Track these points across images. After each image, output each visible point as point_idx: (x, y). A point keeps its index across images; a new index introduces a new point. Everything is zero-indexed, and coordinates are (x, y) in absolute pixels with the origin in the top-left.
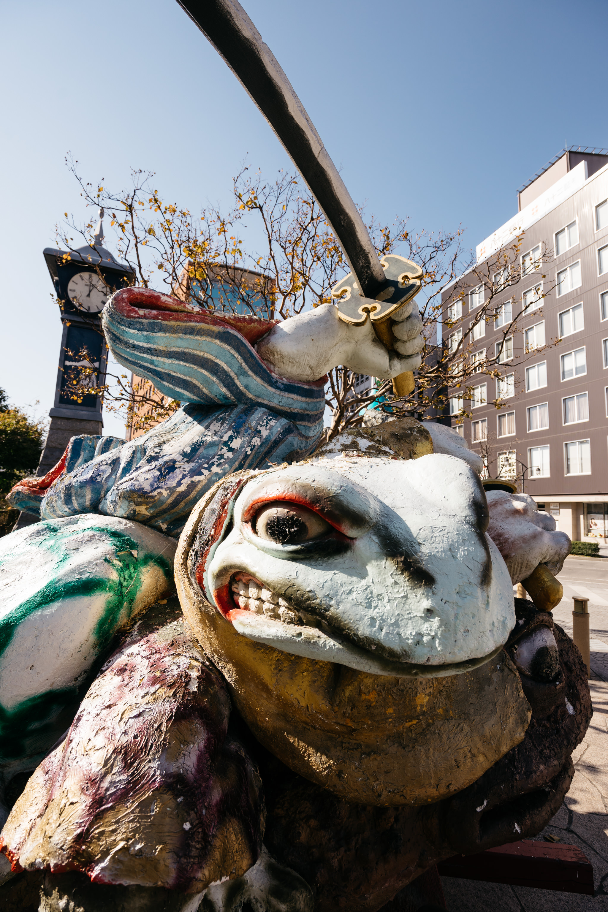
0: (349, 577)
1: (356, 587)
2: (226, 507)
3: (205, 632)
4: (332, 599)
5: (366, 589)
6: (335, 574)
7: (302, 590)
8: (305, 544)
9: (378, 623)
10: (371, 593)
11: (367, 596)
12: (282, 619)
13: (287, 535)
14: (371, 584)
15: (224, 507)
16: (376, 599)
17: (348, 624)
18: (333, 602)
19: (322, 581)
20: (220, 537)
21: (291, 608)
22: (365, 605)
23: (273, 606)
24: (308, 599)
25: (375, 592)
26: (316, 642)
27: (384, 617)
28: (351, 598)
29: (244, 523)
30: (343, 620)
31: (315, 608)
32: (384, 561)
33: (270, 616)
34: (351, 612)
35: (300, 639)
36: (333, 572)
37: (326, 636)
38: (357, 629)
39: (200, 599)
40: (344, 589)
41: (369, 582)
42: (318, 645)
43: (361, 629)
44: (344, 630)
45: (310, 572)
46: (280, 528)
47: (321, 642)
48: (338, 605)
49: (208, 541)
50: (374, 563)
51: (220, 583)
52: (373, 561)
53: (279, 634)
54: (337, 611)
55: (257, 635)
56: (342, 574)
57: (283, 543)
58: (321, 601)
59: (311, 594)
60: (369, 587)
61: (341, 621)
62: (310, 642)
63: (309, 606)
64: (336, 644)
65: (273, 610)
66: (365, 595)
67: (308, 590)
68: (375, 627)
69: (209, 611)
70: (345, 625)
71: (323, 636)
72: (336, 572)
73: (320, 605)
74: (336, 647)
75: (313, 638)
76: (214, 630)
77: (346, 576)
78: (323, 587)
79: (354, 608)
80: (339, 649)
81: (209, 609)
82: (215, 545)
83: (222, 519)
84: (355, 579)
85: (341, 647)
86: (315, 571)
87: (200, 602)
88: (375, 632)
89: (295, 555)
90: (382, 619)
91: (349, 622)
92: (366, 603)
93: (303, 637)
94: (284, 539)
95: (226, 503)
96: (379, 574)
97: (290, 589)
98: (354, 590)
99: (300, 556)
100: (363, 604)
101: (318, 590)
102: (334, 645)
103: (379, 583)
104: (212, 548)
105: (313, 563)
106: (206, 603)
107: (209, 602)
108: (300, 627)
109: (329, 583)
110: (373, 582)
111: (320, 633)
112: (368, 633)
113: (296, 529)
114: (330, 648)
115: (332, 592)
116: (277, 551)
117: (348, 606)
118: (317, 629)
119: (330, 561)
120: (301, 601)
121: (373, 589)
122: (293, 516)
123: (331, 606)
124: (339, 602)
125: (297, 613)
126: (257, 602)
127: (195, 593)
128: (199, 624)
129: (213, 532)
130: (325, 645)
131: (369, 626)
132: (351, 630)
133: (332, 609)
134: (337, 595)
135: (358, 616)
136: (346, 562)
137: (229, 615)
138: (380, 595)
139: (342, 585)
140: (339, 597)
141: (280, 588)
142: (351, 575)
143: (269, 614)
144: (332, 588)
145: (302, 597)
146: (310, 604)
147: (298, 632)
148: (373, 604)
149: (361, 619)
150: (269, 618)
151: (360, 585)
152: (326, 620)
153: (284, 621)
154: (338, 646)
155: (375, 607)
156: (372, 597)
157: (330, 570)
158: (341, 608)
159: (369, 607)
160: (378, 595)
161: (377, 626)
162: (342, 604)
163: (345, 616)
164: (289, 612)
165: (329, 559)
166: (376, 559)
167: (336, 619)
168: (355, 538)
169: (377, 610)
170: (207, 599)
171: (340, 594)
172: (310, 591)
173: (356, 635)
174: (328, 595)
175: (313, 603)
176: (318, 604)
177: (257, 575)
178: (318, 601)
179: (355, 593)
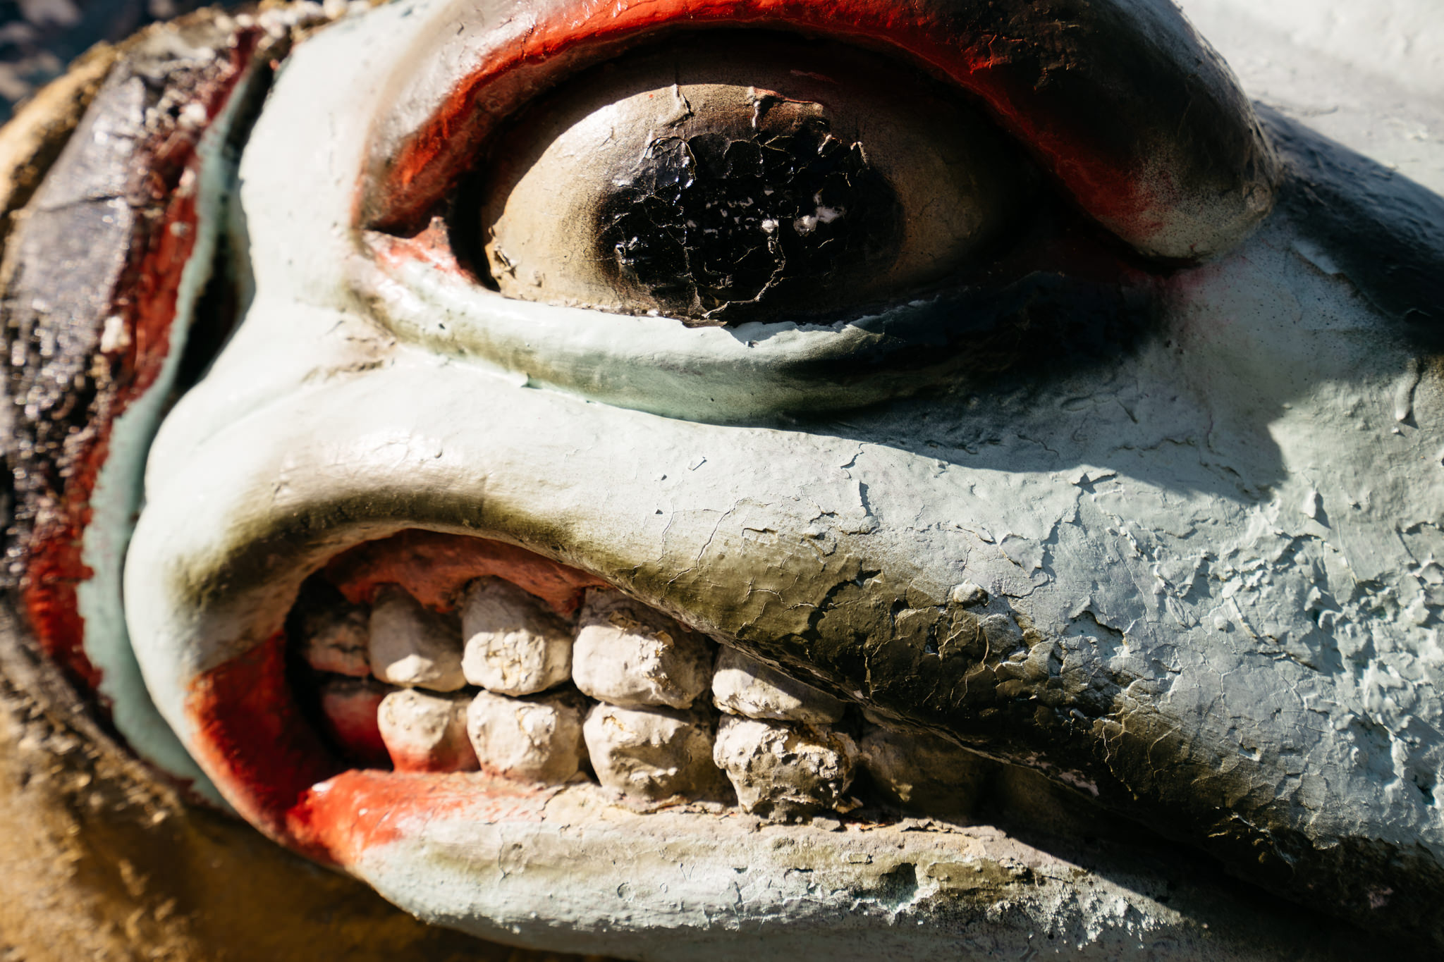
0: (1175, 499)
1: (1223, 550)
2: (187, 179)
3: (118, 931)
4: (1113, 634)
5: (1287, 557)
6: (1086, 484)
7: (921, 600)
8: (886, 315)
9: (1397, 750)
10: (1320, 579)
11: (1301, 596)
12: (747, 798)
13: (762, 265)
14: (1312, 527)
15: (172, 181)
16: (1352, 611)
17: (1234, 774)
18: (1123, 656)
19: (1032, 531)
20: (170, 365)
21: (813, 718)
22: (1305, 652)
23: (670, 726)
24: (974, 650)
25: (1339, 568)
26: (1017, 909)
27: (1424, 713)
28: (1219, 621)
29: (377, 241)
30: (1206, 756)
31: (1023, 704)
32: (1402, 385)
33: (652, 790)
34: (1238, 706)
35: (906, 907)
36: (1075, 475)
37: (1064, 867)
38: (1296, 802)
39: (63, 745)
40: (1164, 569)
41: (1295, 516)
42: (1035, 927)
43: (1317, 796)
44: (1214, 816)
45: (941, 484)
46: (712, 218)
47: (1051, 902)
48: (1158, 668)
49: (90, 391)
50: (1339, 398)
51: (232, 630)
52: (1328, 389)
53: (759, 893)
54: (1162, 705)
55: (590, 918)
56: (1128, 485)
57: (733, 320)
58: (1055, 657)
59: (983, 620)
60: (1299, 542)
61: (1192, 766)
62: (976, 916)
63: (985, 691)
64: (1145, 904)
65: (673, 750)
66: (1290, 596)
67: (962, 592)
68: (1388, 776)
69: (138, 809)
70: (1222, 785)
71: (1049, 864)
72: (1094, 473)
73: (1049, 677)
74: (1148, 923)
75: (995, 893)
76: (178, 911)
77: (1152, 492)
78: (1046, 566)
79: (1251, 676)
80: (1163, 935)
81: (137, 796)
82: (138, 410)
83: (169, 256)
84: (1206, 504)
85: (1174, 917)
86: (966, 476)
87: (71, 762)
88: (1397, 805)
89: (828, 391)
90: (1416, 726)
91: (1245, 766)
92: (1306, 639)
93: (926, 890)
94: (744, 287)
95: (183, 157)
96: (1364, 461)
97: (842, 600)
98: (1221, 567)
99: (859, 393)
100: (1292, 646)
101: (1022, 588)
102: (1131, 912)
103: (1362, 513)
104: (125, 432)
105: (939, 431)
106: (111, 761)
107: (131, 753)
108: (879, 833)
109: (1072, 544)
110: (1321, 516)
111: (1018, 853)
112: (1361, 817)
113: (828, 215)
114: (1110, 931)
115: (1105, 595)
116: (698, 370)
117: (1217, 664)
118: (988, 831)
119: (1038, 414)
120: (930, 671)
121: (1325, 553)
122: (810, 129)
123: (1118, 680)
124: (1161, 650)
125: (852, 750)
126: (543, 716)
127: (24, 717)
128: (69, 897)
129: (115, 334)
130: (1076, 921)
131: (1355, 772)
132: (1261, 813)
133: (1125, 695)
134: (1138, 610)
135: (1286, 722)
136: (1141, 410)
137: (306, 817)
138: (1376, 585)
139: (1144, 549)
140: (1150, 617)
141: (774, 602)
142: (1181, 484)
143: (640, 776)
144: (1097, 571)
145: (934, 643)
146: (987, 682)
147: (886, 860)
148: (1346, 644)
149: (1305, 741)
150: (644, 802)
151: (1248, 538)
152: (1097, 770)
153: (762, 809)
154: (1154, 914)
155: (1361, 660)
156: (1326, 602)
157: (1052, 462)
158: (1177, 684)
159: (1327, 662)
160: (1361, 589)
161: (1400, 770)
162: (1177, 661)
163: (1214, 730)
164: (800, 748)
165: (1030, 401)
166: (1352, 374)
167: (1165, 751)
168: (1191, 263)
169: (1371, 675)
170: (120, 739)
171: (1152, 601)
172: (979, 601)
173: (1295, 839)
174: (1089, 614)
175: (1007, 675)
176: (1040, 677)
177: (580, 533)
178: (1037, 656)
179: (1229, 589)
